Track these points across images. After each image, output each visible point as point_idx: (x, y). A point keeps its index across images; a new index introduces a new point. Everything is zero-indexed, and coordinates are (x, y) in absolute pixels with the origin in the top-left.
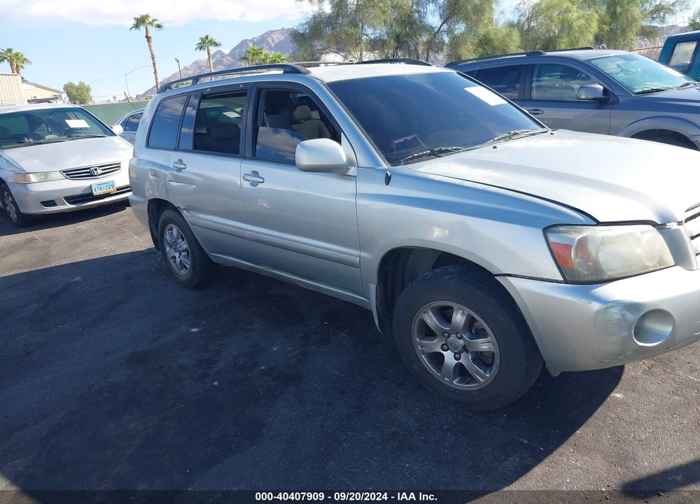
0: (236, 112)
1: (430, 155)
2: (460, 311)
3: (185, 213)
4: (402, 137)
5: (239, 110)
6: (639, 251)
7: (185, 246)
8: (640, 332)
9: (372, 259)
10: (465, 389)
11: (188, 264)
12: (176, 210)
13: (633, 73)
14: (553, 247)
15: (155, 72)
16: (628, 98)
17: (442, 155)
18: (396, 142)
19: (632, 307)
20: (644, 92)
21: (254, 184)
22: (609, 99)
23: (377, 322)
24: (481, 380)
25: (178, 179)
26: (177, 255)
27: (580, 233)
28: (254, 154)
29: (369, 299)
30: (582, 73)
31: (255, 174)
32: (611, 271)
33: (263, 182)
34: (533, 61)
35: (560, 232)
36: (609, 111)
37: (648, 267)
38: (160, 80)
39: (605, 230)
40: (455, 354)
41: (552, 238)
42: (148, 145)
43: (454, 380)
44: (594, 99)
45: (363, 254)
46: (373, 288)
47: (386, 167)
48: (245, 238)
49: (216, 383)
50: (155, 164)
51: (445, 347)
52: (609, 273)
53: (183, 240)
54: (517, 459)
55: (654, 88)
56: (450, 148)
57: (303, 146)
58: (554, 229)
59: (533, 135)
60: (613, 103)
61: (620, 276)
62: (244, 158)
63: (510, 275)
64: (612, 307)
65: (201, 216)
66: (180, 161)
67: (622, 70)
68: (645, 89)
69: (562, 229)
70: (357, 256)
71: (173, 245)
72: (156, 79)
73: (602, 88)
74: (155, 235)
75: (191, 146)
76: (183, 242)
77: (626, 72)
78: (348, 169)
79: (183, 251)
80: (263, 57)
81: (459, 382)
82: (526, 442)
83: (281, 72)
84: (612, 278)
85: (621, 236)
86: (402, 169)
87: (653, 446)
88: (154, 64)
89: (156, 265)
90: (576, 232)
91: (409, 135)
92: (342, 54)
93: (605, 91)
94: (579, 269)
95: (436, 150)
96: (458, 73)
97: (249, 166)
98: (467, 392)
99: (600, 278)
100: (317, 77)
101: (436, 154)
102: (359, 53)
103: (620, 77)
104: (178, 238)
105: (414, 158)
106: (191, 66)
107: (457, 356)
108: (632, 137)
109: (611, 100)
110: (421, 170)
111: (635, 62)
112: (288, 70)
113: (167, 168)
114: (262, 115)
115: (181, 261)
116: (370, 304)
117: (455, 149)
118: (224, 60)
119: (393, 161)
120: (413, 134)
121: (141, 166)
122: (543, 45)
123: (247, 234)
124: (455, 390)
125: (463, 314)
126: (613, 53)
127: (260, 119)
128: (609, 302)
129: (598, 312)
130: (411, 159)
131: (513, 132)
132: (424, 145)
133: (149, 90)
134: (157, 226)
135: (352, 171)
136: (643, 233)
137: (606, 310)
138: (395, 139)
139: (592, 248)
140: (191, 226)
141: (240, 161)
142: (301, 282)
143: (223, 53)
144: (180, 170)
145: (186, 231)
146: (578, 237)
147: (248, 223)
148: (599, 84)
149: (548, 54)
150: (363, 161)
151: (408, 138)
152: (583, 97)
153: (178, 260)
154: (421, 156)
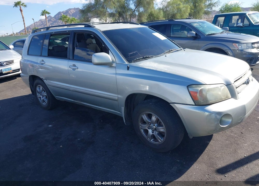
0: (59, 40)
1: (142, 59)
2: (155, 116)
3: (45, 81)
4: (132, 52)
5: (60, 39)
6: (220, 93)
7: (45, 94)
8: (221, 122)
9: (122, 98)
10: (155, 143)
11: (46, 101)
12: (41, 80)
13: (205, 28)
14: (191, 93)
15: (24, 24)
16: (203, 37)
17: (147, 59)
18: (130, 54)
19: (219, 113)
20: (209, 35)
21: (74, 70)
22: (197, 37)
23: (124, 121)
24: (160, 141)
25: (42, 68)
26: (41, 97)
27: (200, 87)
28: (73, 58)
29: (121, 112)
30: (187, 27)
31: (74, 65)
32: (211, 101)
33: (77, 69)
34: (171, 23)
35: (193, 87)
36: (197, 41)
37: (223, 99)
38: (26, 27)
39: (209, 86)
40: (152, 131)
41: (190, 90)
42: (28, 54)
43: (151, 140)
44: (192, 37)
45: (119, 96)
46: (123, 109)
47: (127, 63)
48: (70, 90)
49: (61, 146)
50: (32, 62)
51: (149, 128)
52: (210, 102)
53: (45, 92)
54: (176, 167)
55: (212, 33)
56: (149, 56)
57: (95, 56)
58: (191, 86)
59: (178, 51)
60: (199, 38)
61: (214, 102)
62: (69, 59)
63: (175, 103)
64: (212, 114)
65: (52, 82)
66: (43, 60)
67: (201, 27)
68: (209, 34)
69: (194, 86)
70: (117, 97)
71: (40, 93)
72: (25, 26)
73: (195, 33)
74: (32, 90)
75: (47, 55)
76: (45, 93)
77: (203, 27)
78: (112, 64)
79: (45, 96)
80: (68, 19)
81: (153, 141)
82: (179, 161)
83: (83, 26)
84: (212, 103)
85: (214, 88)
86: (133, 64)
87: (221, 159)
88: (24, 20)
89: (32, 101)
90: (198, 87)
91: (134, 51)
92: (99, 18)
93: (196, 34)
94: (200, 100)
95: (145, 57)
96: (149, 28)
97: (71, 63)
98: (155, 145)
99: (207, 103)
100: (98, 29)
101: (145, 58)
102: (105, 18)
103: (201, 29)
104: (42, 91)
105: (137, 60)
106: (39, 21)
107: (153, 132)
108: (205, 51)
109: (198, 37)
110: (140, 65)
111: (205, 24)
112: (86, 26)
113: (37, 63)
114: (76, 43)
115: (43, 99)
116: (122, 115)
117: (151, 57)
118: (52, 19)
119: (130, 61)
120: (136, 51)
121: (26, 62)
122: (171, 17)
123: (71, 89)
124: (151, 143)
125: (155, 118)
126: (197, 20)
127: (75, 45)
128: (211, 112)
129: (208, 116)
130: (136, 60)
131: (170, 50)
132: (140, 55)
133: (21, 31)
134: (33, 86)
135: (114, 65)
136: (221, 86)
137: (210, 114)
138: (129, 53)
139: (204, 93)
140: (47, 86)
141: (68, 60)
142: (93, 107)
143: (51, 17)
144: (42, 64)
145: (46, 88)
146: (200, 89)
147: (71, 84)
148: (194, 31)
149: (176, 20)
150: (118, 61)
151: (134, 52)
152: (189, 36)
153: (42, 99)
154: (140, 59)
